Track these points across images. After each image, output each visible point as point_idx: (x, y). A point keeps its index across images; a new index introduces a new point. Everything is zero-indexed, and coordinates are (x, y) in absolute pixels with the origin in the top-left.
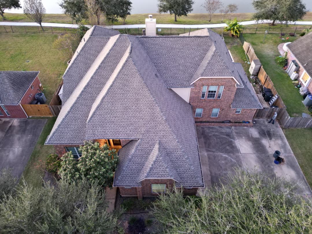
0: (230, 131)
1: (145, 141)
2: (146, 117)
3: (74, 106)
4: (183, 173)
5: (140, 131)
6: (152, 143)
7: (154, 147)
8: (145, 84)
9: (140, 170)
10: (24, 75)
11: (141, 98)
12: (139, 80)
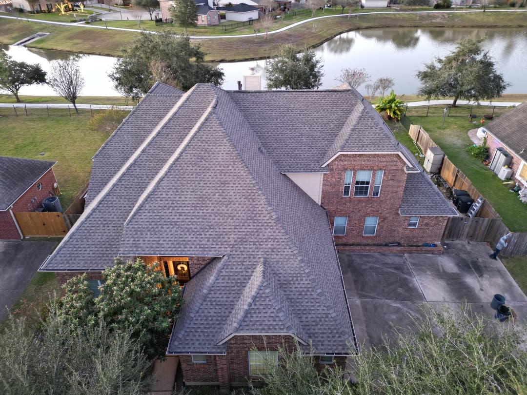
0: (402, 262)
1: (236, 259)
2: (239, 214)
3: (105, 200)
4: (314, 324)
5: (226, 239)
6: (250, 264)
7: (255, 271)
8: (239, 157)
9: (224, 319)
10: (27, 164)
11: (231, 181)
12: (228, 150)
